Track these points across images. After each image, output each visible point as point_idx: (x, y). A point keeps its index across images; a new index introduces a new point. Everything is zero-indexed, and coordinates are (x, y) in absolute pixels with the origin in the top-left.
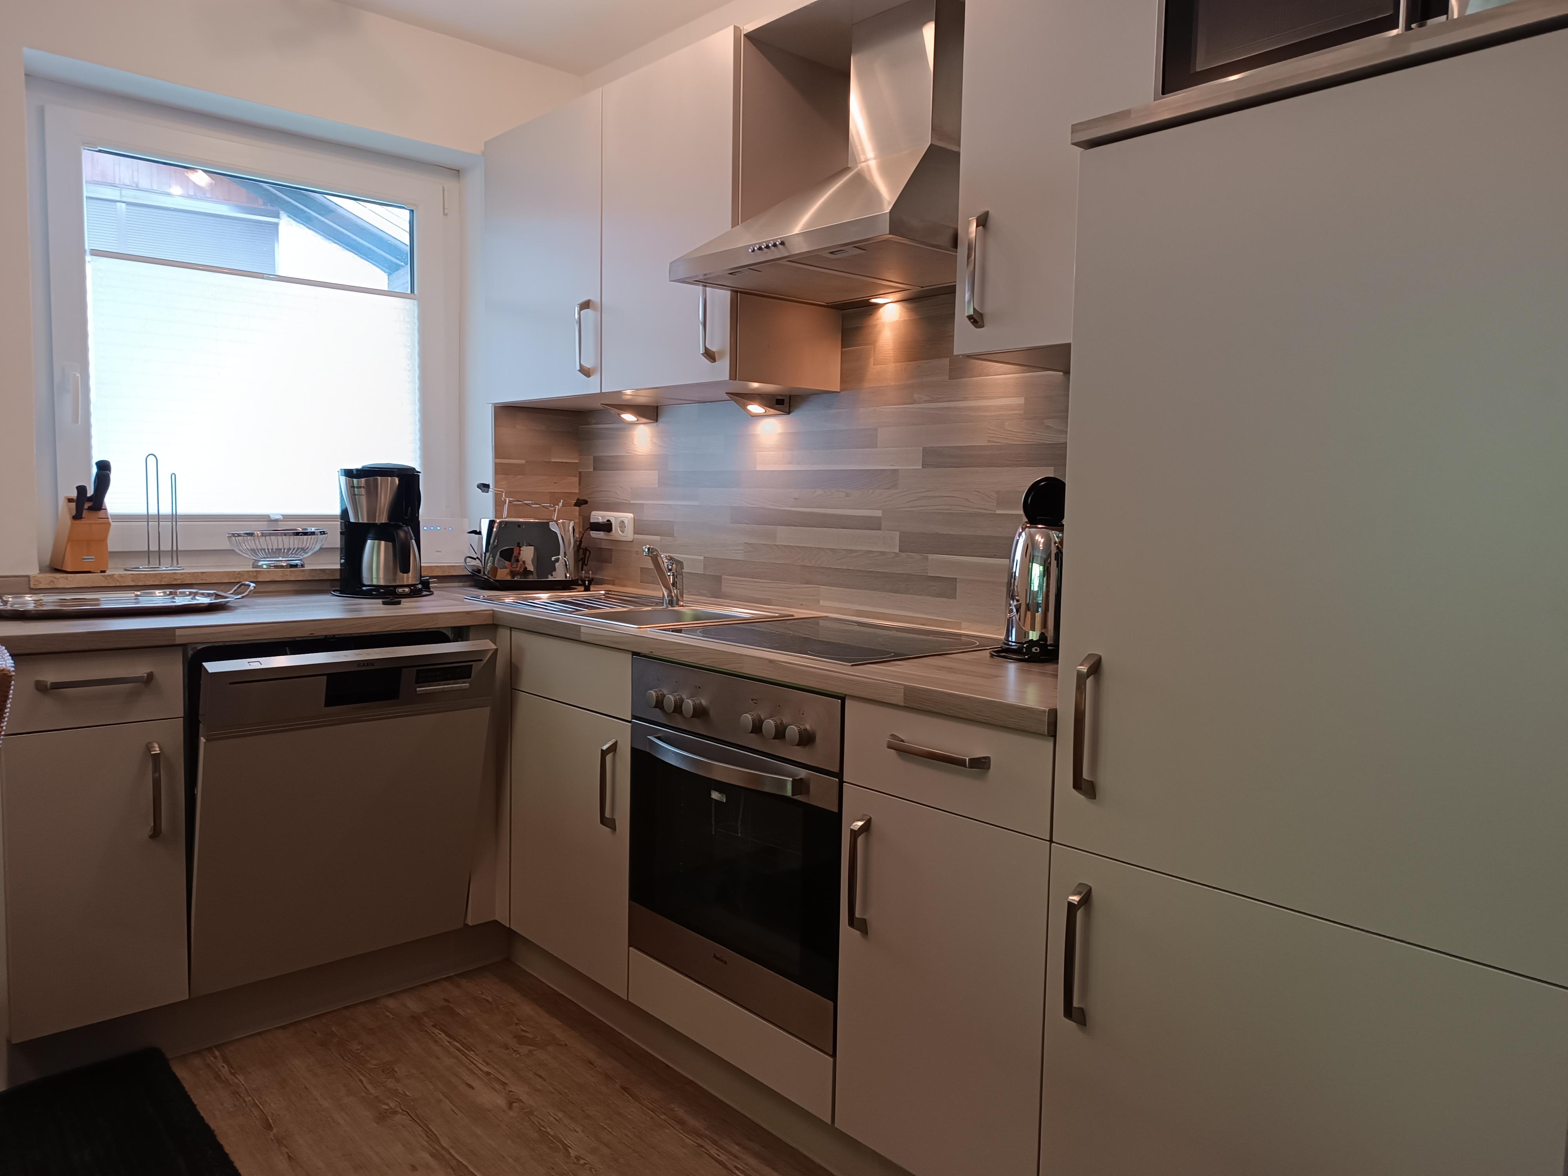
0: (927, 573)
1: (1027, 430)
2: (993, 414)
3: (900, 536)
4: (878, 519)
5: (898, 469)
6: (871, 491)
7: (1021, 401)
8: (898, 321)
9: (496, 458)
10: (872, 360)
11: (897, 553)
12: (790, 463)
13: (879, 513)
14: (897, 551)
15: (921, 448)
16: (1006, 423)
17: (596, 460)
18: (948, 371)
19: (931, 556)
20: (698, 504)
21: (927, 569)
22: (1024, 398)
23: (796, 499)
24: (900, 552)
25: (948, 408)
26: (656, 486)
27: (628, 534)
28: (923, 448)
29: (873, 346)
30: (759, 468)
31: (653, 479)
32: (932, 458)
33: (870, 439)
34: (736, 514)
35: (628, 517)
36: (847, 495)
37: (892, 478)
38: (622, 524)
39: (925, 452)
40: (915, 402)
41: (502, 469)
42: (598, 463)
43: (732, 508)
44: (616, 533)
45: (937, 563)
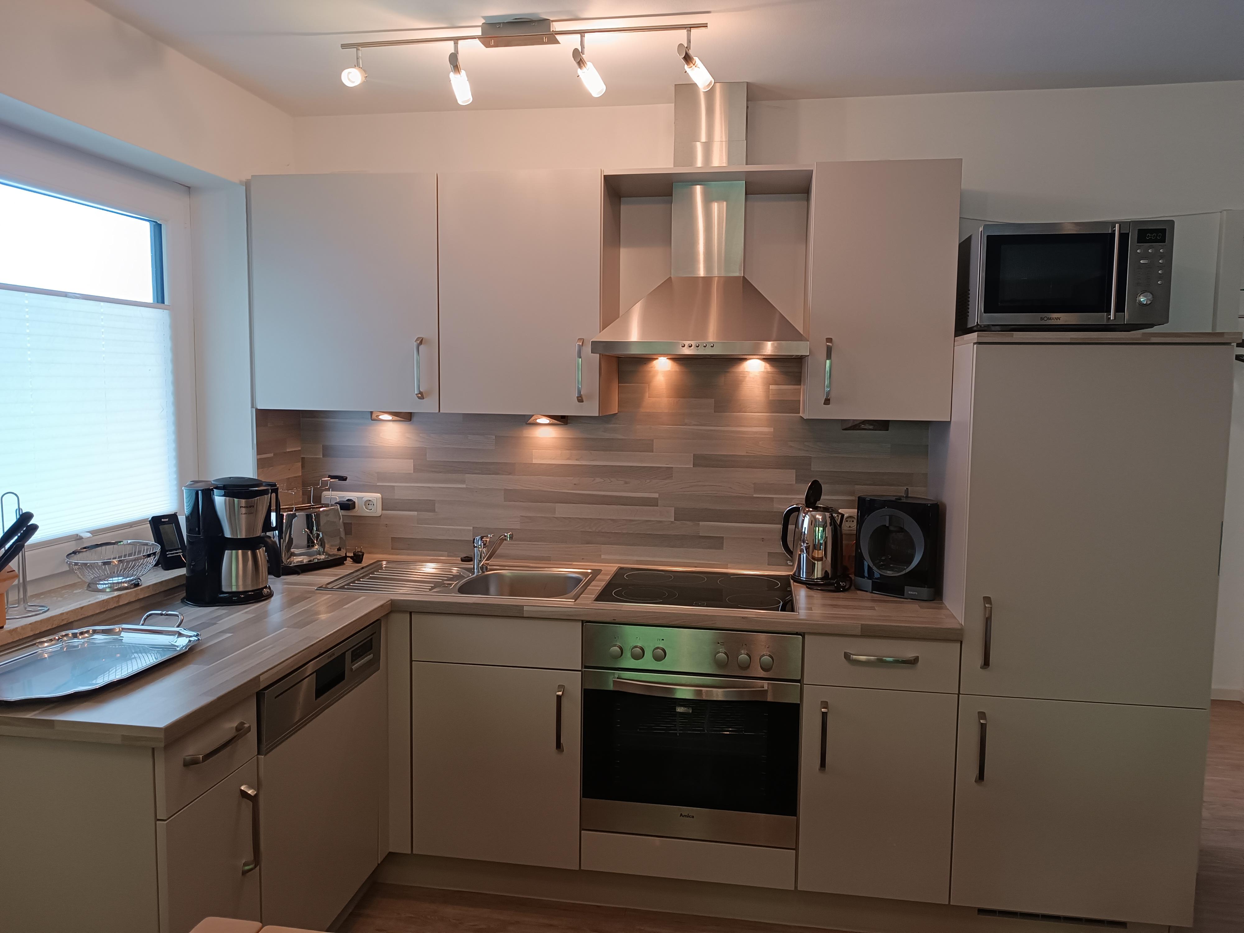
0: (699, 534)
1: (776, 447)
2: (748, 436)
3: (675, 510)
4: (656, 499)
5: (672, 467)
6: (648, 481)
7: (772, 430)
8: (669, 371)
9: (259, 453)
10: (647, 395)
11: (673, 522)
12: (568, 459)
13: (656, 495)
14: (673, 520)
15: (693, 454)
16: (760, 442)
17: (324, 448)
18: (713, 407)
19: (701, 523)
20: (465, 487)
21: (699, 532)
22: (773, 428)
23: (575, 484)
24: (675, 520)
25: (714, 430)
26: (412, 472)
27: (377, 510)
28: (694, 454)
29: (648, 385)
30: (534, 461)
31: (407, 466)
32: (701, 461)
33: (647, 446)
34: (511, 495)
35: (376, 496)
36: (626, 483)
37: (667, 473)
38: (368, 503)
39: (696, 457)
40: (686, 425)
41: (261, 464)
42: (327, 451)
43: (505, 490)
44: (361, 510)
45: (706, 527)
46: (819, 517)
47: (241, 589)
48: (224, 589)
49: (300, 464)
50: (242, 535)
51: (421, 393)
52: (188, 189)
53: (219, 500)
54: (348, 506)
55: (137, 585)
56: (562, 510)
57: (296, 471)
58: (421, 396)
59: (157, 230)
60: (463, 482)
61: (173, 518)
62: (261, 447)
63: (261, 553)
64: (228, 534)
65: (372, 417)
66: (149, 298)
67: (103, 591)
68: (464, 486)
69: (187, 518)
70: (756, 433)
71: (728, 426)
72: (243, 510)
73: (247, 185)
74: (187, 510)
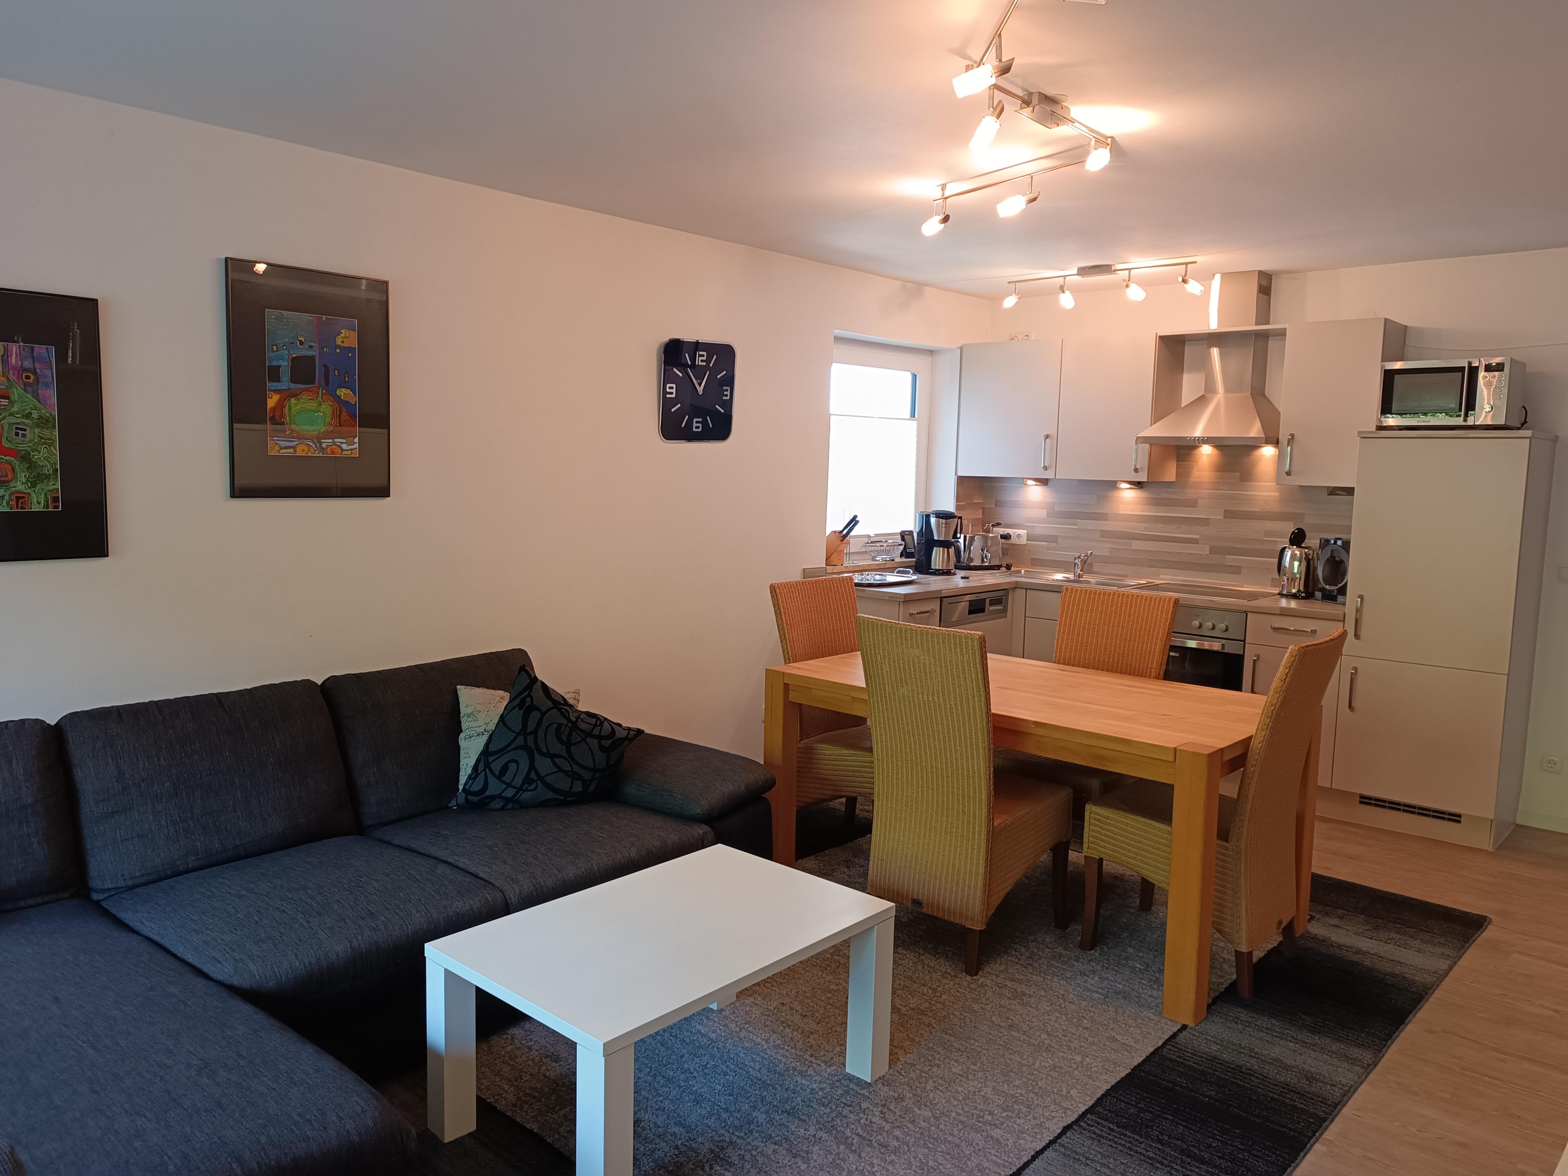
2: (1262, 498)
3: (1210, 547)
4: (1197, 539)
5: (1210, 518)
6: (1193, 527)
7: (1278, 494)
8: (1211, 454)
9: (957, 502)
10: (1195, 469)
12: (1141, 511)
13: (1198, 537)
14: (1208, 554)
15: (1223, 510)
16: (1270, 503)
17: (996, 501)
18: (1239, 478)
19: (1227, 556)
21: (1225, 562)
23: (1145, 528)
25: (1239, 494)
26: (1046, 517)
27: (1024, 541)
29: (1195, 464)
30: (1120, 512)
31: (1043, 513)
32: (1229, 514)
33: (1193, 503)
34: (1104, 534)
35: (1023, 532)
36: (1178, 528)
37: (1205, 522)
38: (1019, 536)
39: (1225, 511)
40: (1219, 490)
41: (958, 507)
42: (998, 503)
43: (1101, 530)
44: (1014, 540)
45: (1231, 559)
46: (1297, 552)
47: (940, 568)
48: (932, 567)
49: (981, 511)
50: (942, 539)
51: (1045, 467)
52: (931, 352)
53: (933, 520)
54: (1006, 537)
55: (893, 560)
56: (1136, 545)
57: (979, 515)
58: (1045, 468)
59: (914, 377)
60: (1076, 524)
61: (911, 533)
62: (958, 499)
63: (952, 550)
64: (936, 538)
65: (1022, 481)
66: (908, 415)
67: (879, 561)
68: (1076, 527)
69: (918, 534)
70: (1267, 496)
71: (1248, 491)
72: (944, 525)
73: (961, 348)
74: (917, 530)
